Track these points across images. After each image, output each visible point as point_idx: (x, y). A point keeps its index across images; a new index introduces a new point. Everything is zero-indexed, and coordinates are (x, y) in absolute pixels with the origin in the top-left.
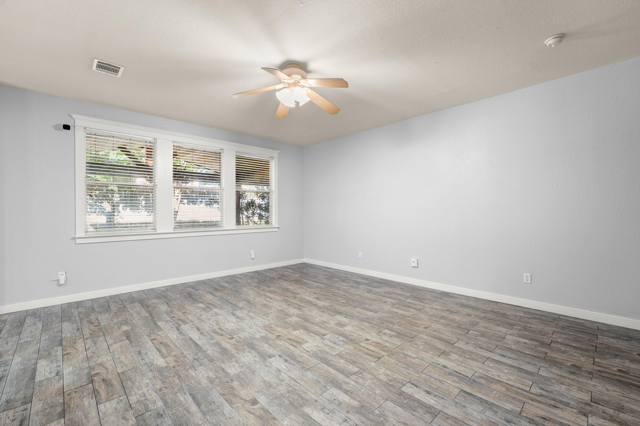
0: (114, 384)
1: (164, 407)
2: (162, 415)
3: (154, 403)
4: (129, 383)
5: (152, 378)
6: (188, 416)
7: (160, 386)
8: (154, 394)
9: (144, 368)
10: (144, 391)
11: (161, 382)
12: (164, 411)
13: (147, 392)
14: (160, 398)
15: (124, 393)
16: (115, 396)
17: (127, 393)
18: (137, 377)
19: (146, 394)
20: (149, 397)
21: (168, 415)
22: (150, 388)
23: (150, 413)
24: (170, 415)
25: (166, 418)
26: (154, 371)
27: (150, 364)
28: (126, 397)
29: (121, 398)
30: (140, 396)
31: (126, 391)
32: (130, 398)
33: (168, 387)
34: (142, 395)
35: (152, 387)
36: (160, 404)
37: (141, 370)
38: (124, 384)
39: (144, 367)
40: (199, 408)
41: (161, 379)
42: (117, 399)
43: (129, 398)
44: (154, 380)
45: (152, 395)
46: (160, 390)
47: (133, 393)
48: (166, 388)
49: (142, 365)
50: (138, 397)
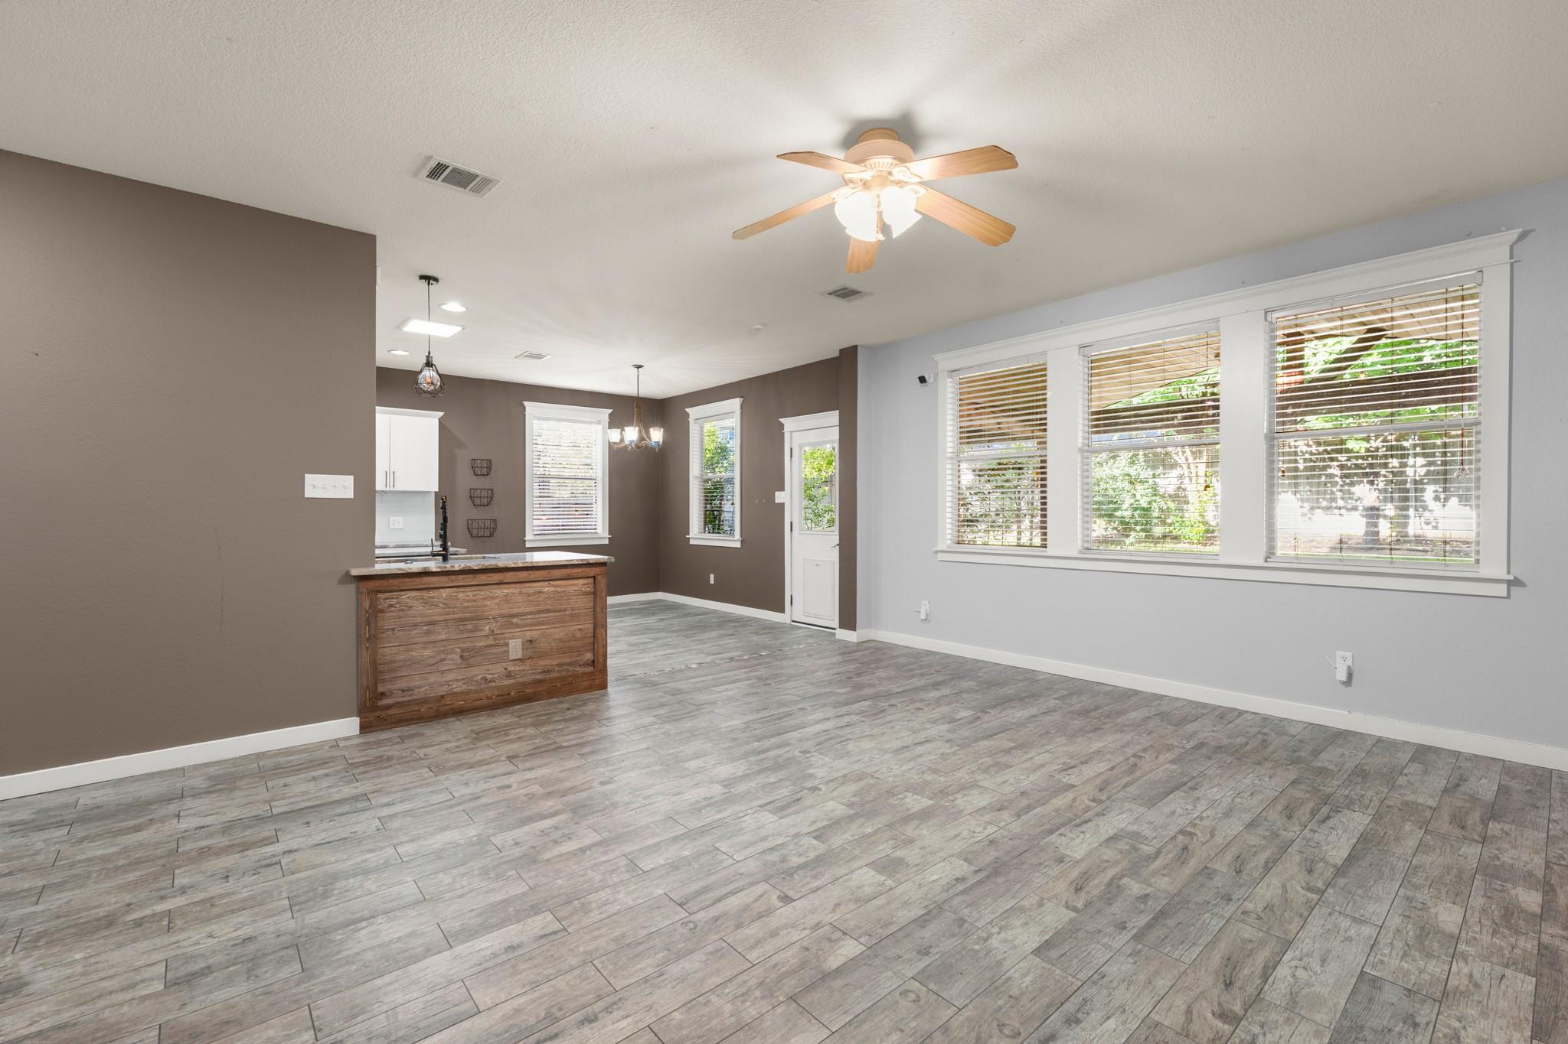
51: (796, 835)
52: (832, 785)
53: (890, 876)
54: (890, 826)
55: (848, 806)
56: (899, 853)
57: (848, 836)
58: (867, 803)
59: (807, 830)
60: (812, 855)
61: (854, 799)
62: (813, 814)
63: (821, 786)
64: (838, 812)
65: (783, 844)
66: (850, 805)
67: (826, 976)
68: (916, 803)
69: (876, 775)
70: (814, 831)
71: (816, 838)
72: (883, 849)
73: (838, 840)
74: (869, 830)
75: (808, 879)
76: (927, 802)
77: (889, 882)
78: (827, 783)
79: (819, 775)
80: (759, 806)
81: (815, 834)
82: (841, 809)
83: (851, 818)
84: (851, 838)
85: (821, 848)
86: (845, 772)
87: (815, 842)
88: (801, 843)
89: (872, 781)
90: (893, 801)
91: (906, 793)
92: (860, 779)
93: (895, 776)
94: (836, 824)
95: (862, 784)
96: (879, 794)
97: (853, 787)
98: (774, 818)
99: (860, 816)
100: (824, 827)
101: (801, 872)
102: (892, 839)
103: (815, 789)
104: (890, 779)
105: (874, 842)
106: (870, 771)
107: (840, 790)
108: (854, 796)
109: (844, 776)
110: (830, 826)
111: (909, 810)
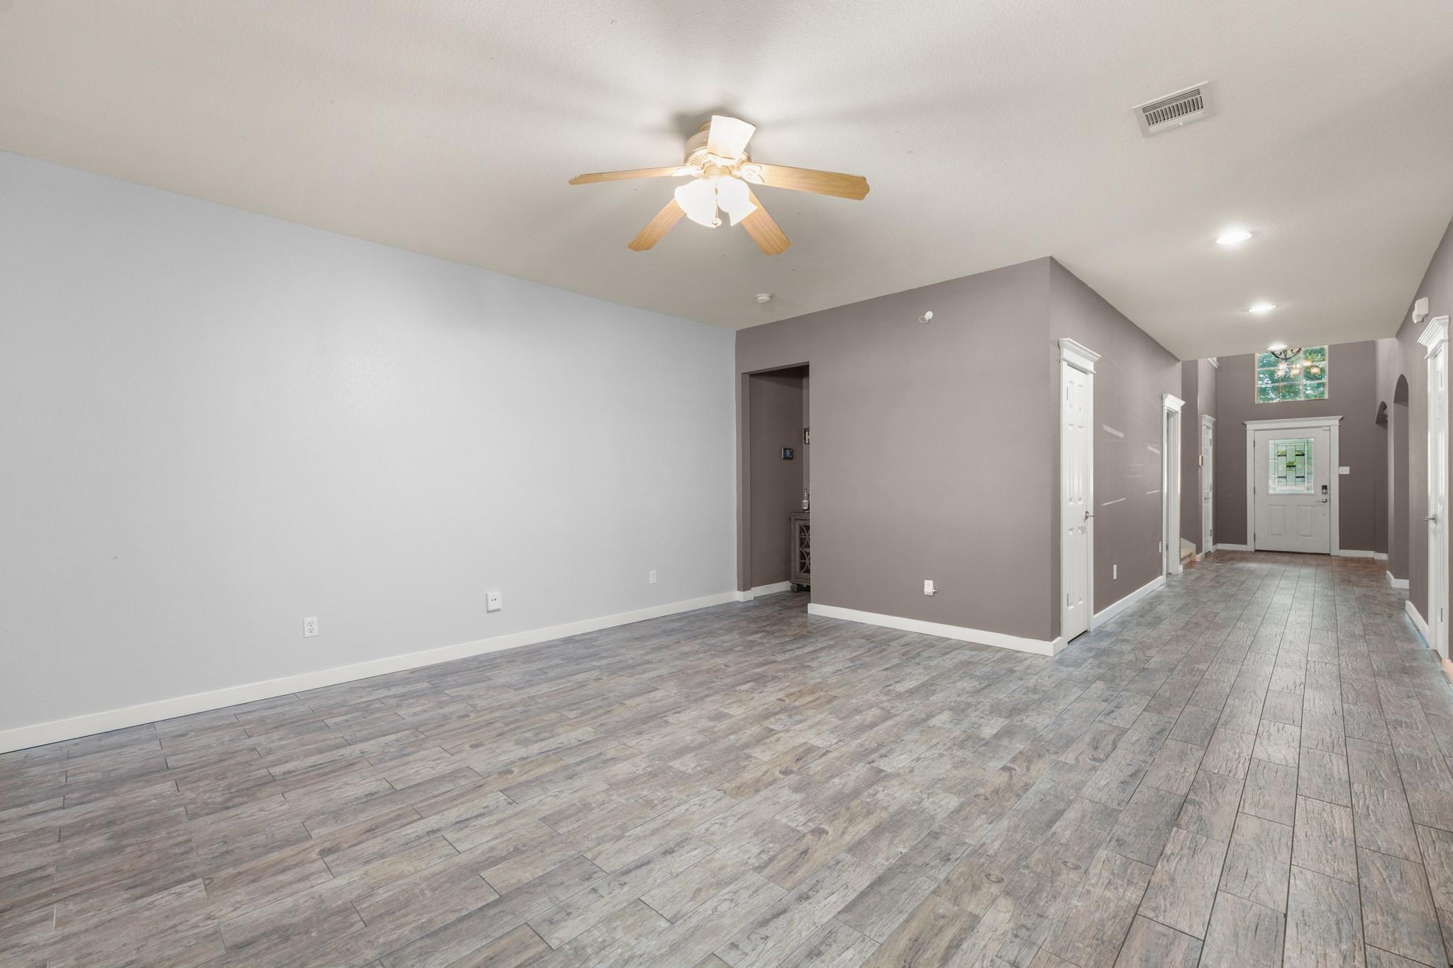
0: (1141, 959)
1: (1104, 845)
2: (1117, 840)
3: (1108, 860)
4: (1110, 933)
5: (1059, 900)
6: (1089, 815)
7: (1068, 874)
8: (1093, 871)
9: (1044, 936)
10: (1102, 891)
11: (1060, 878)
12: (1110, 841)
13: (1100, 883)
14: (1093, 858)
15: (1139, 919)
16: (1159, 928)
17: (1132, 915)
18: (1080, 930)
19: (1105, 883)
20: (1105, 874)
21: (1111, 834)
22: (1086, 887)
23: (1130, 855)
24: (1108, 831)
25: (1117, 833)
26: (1037, 911)
27: (1024, 933)
28: (1140, 909)
29: (1151, 915)
30: (1116, 889)
31: (1130, 919)
32: (1136, 899)
33: (1060, 862)
34: (1112, 887)
35: (1081, 885)
36: (1102, 853)
37: (1056, 937)
38: (1121, 937)
39: (1040, 942)
40: (1065, 810)
41: (1052, 883)
42: (1161, 919)
43: (1138, 903)
44: (1064, 892)
45: (1098, 872)
46: (1077, 868)
47: (1124, 904)
48: (1066, 862)
49: (1036, 949)
50: (1121, 890)
51: (788, 731)
52: (768, 778)
53: (721, 712)
54: (714, 741)
55: (751, 756)
56: (712, 724)
57: (748, 732)
58: (732, 760)
59: (781, 735)
60: (772, 719)
61: (746, 763)
62: (780, 747)
63: (781, 776)
64: (759, 750)
65: (795, 725)
66: (748, 757)
67: (754, 680)
68: (687, 764)
69: (721, 794)
70: (775, 734)
71: (772, 730)
72: (722, 725)
73: (756, 729)
74: (732, 737)
75: (771, 708)
76: (676, 764)
77: (721, 709)
78: (775, 781)
79: (786, 792)
80: (830, 752)
81: (774, 732)
82: (757, 752)
83: (746, 746)
84: (746, 731)
85: (766, 724)
86: (758, 798)
87: (772, 727)
88: (782, 726)
89: (726, 785)
90: (707, 764)
91: (692, 773)
92: (739, 788)
93: (698, 793)
94: (759, 740)
95: (738, 782)
96: (720, 770)
97: (748, 776)
98: (811, 742)
99: (739, 747)
100: (768, 737)
101: (776, 711)
102: (715, 732)
103: (786, 772)
104: (704, 789)
105: (729, 729)
106: (727, 801)
107: (760, 774)
108: (745, 767)
109: (757, 791)
110: (764, 739)
111: (696, 755)
